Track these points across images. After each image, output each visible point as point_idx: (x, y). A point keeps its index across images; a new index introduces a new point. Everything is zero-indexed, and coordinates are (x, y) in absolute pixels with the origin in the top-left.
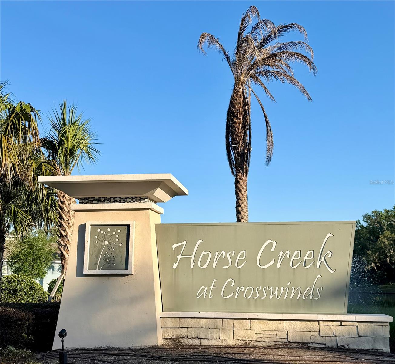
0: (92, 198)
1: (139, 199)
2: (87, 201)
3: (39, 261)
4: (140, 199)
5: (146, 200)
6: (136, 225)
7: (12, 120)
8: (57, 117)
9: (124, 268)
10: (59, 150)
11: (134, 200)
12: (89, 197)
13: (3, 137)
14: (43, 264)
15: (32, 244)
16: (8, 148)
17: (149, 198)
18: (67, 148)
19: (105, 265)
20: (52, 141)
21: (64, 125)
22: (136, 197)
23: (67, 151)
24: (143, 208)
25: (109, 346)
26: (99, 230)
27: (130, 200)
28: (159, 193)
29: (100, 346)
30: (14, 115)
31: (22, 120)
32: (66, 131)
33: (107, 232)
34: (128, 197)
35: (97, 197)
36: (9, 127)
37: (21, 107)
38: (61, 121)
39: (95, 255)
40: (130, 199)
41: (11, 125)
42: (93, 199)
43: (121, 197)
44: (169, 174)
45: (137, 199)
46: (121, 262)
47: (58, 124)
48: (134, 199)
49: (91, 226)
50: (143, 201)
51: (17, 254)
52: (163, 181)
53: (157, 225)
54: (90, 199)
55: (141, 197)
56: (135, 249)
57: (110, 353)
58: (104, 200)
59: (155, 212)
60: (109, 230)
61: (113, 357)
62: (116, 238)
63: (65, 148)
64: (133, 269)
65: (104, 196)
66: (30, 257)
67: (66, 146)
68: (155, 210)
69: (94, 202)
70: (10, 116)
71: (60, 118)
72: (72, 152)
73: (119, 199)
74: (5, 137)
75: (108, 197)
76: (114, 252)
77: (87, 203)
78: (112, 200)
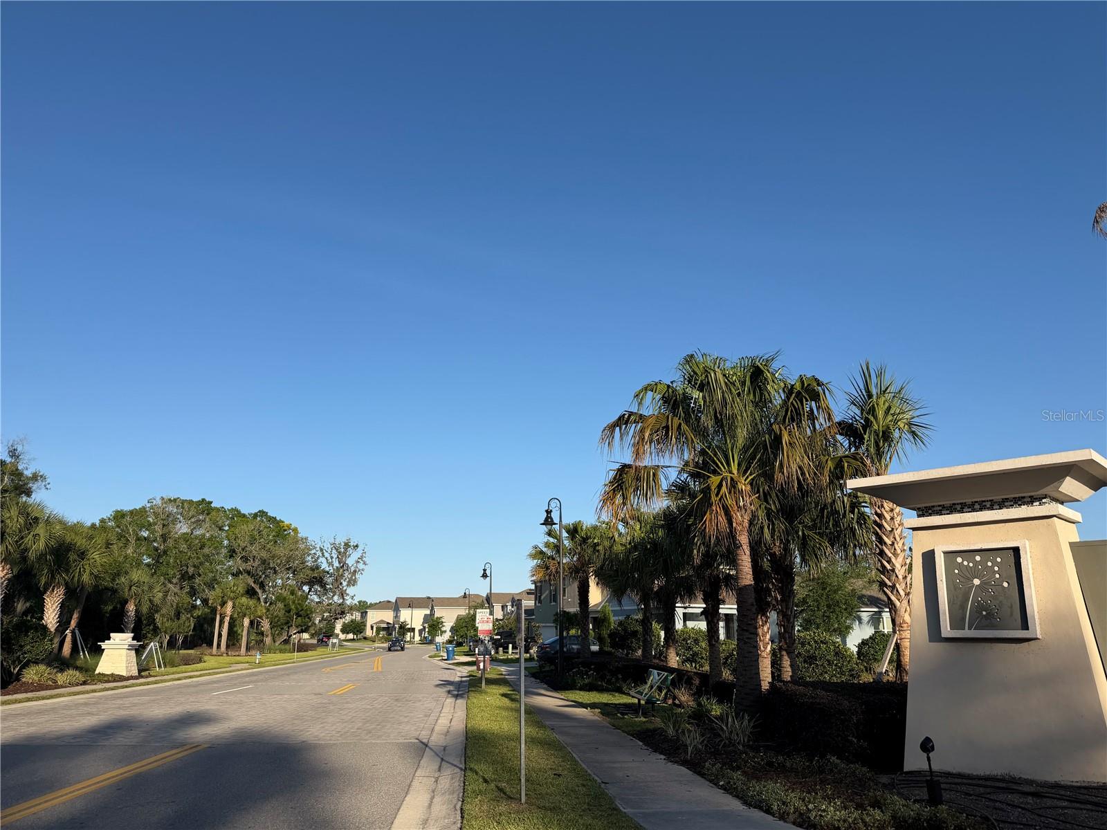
0: (939, 506)
1: (1029, 500)
2: (930, 511)
3: (837, 608)
4: (1031, 501)
5: (1043, 501)
6: (1031, 547)
7: (792, 403)
8: (857, 387)
9: (1020, 627)
10: (865, 436)
11: (1020, 503)
12: (932, 504)
13: (783, 428)
14: (845, 614)
15: (823, 583)
16: (790, 443)
17: (1050, 497)
18: (877, 431)
19: (980, 621)
20: (852, 424)
21: (870, 396)
22: (1024, 497)
23: (878, 435)
24: (1041, 515)
25: (1011, 774)
26: (959, 560)
27: (1012, 503)
28: (1070, 486)
29: (995, 773)
30: (794, 395)
31: (807, 401)
32: (873, 405)
33: (976, 563)
34: (1006, 499)
35: (947, 503)
36: (789, 413)
37: (803, 383)
38: (864, 391)
39: (959, 603)
40: (1012, 501)
41: (792, 409)
42: (941, 508)
43: (993, 500)
44: (1087, 450)
45: (1025, 500)
46: (1012, 615)
47: (859, 397)
48: (1018, 501)
49: (945, 553)
50: (1038, 503)
51: (803, 598)
52: (1077, 463)
53: (1073, 546)
54: (935, 509)
55: (1032, 496)
56: (1037, 591)
57: (1020, 788)
58: (962, 508)
59: (1065, 520)
60: (978, 558)
61: (1030, 800)
62: (995, 572)
63: (875, 432)
64: (1038, 627)
65: (961, 501)
66: (823, 603)
67: (876, 427)
68: (1065, 518)
69: (943, 512)
70: (788, 398)
71: (862, 387)
72: (886, 436)
73: (989, 503)
74: (786, 429)
75: (969, 501)
76: (995, 598)
77: (930, 515)
78: (977, 506)
